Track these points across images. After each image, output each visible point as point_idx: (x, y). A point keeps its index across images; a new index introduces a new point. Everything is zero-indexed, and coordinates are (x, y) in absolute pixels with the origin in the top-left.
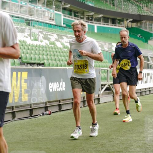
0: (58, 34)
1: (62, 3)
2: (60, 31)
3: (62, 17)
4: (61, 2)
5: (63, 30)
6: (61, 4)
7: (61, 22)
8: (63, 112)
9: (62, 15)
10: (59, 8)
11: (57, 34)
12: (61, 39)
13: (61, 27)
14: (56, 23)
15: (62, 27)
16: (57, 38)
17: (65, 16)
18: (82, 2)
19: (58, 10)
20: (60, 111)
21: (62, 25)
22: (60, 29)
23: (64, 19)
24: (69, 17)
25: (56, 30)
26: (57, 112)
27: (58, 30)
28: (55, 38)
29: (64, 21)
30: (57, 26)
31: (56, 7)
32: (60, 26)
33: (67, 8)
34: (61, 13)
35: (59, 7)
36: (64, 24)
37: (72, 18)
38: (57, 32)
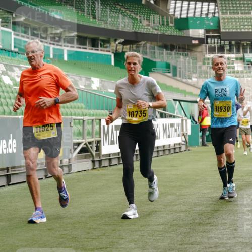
0: (6, 63)
1: (12, 15)
2: (10, 58)
3: (13, 36)
4: (10, 12)
5: (13, 57)
6: (10, 16)
7: (11, 45)
8: (14, 186)
9: (13, 33)
10: (8, 23)
11: (3, 64)
12: (10, 71)
13: (10, 53)
14: (3, 46)
15: (12, 52)
16: (5, 70)
17: (18, 35)
18: (45, 12)
19: (7, 26)
20: (9, 185)
21: (13, 49)
22: (9, 56)
23: (15, 39)
24: (23, 37)
25: (3, 57)
26: (4, 186)
27: (6, 57)
28: (1, 70)
29: (14, 43)
30: (4, 51)
31: (3, 21)
32: (9, 51)
33: (20, 22)
34: (10, 30)
35: (7, 21)
36: (15, 47)
37: (28, 38)
38: (3, 60)
